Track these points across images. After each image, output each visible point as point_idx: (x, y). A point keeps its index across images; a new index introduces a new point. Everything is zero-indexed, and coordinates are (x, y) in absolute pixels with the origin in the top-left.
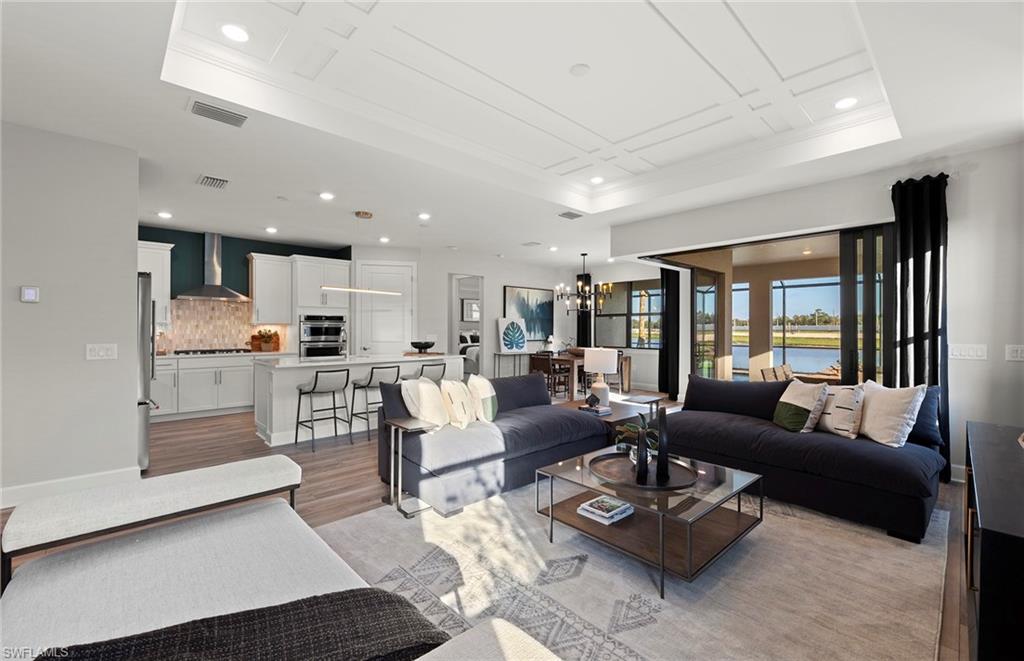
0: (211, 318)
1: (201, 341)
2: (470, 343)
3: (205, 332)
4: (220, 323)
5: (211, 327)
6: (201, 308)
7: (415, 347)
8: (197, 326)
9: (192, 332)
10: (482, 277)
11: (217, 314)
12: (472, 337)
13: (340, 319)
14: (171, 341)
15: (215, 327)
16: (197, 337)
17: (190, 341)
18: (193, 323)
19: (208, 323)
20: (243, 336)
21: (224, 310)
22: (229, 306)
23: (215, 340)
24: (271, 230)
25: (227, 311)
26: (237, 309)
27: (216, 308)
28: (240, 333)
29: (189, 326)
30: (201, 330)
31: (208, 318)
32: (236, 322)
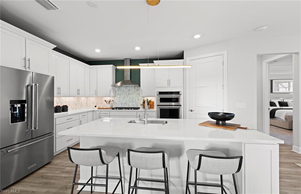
0: (129, 94)
2: (278, 107)
3: (127, 99)
4: (131, 96)
5: (129, 98)
6: (125, 90)
7: (212, 118)
8: (124, 97)
9: (122, 100)
10: (297, 53)
11: (131, 92)
12: (280, 103)
13: (178, 93)
14: (116, 103)
15: (130, 97)
16: (124, 102)
17: (122, 104)
18: (123, 96)
19: (127, 96)
20: (140, 101)
21: (133, 90)
22: (135, 89)
23: (130, 103)
24: (138, 48)
25: (134, 90)
26: (138, 89)
27: (130, 90)
28: (138, 100)
29: (121, 98)
30: (126, 99)
31: (128, 94)
32: (137, 95)
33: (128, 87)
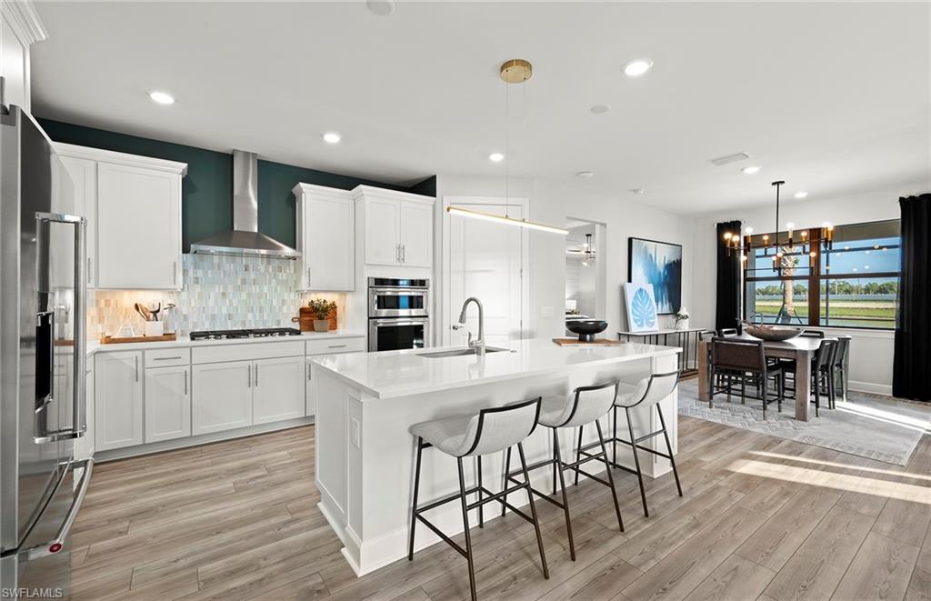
0: (244, 282)
1: (230, 317)
4: (255, 289)
5: (244, 296)
6: (229, 267)
7: (573, 330)
8: (224, 294)
9: (216, 303)
11: (252, 276)
13: (421, 283)
14: (186, 317)
15: (249, 295)
16: (224, 311)
17: (213, 317)
18: (219, 289)
19: (239, 289)
20: (289, 308)
21: (262, 268)
22: (268, 263)
23: (250, 315)
24: (332, 138)
25: (267, 270)
26: (280, 267)
27: (251, 267)
28: (283, 304)
29: (212, 294)
30: (230, 301)
31: (239, 283)
32: (279, 288)
33: (241, 255)
